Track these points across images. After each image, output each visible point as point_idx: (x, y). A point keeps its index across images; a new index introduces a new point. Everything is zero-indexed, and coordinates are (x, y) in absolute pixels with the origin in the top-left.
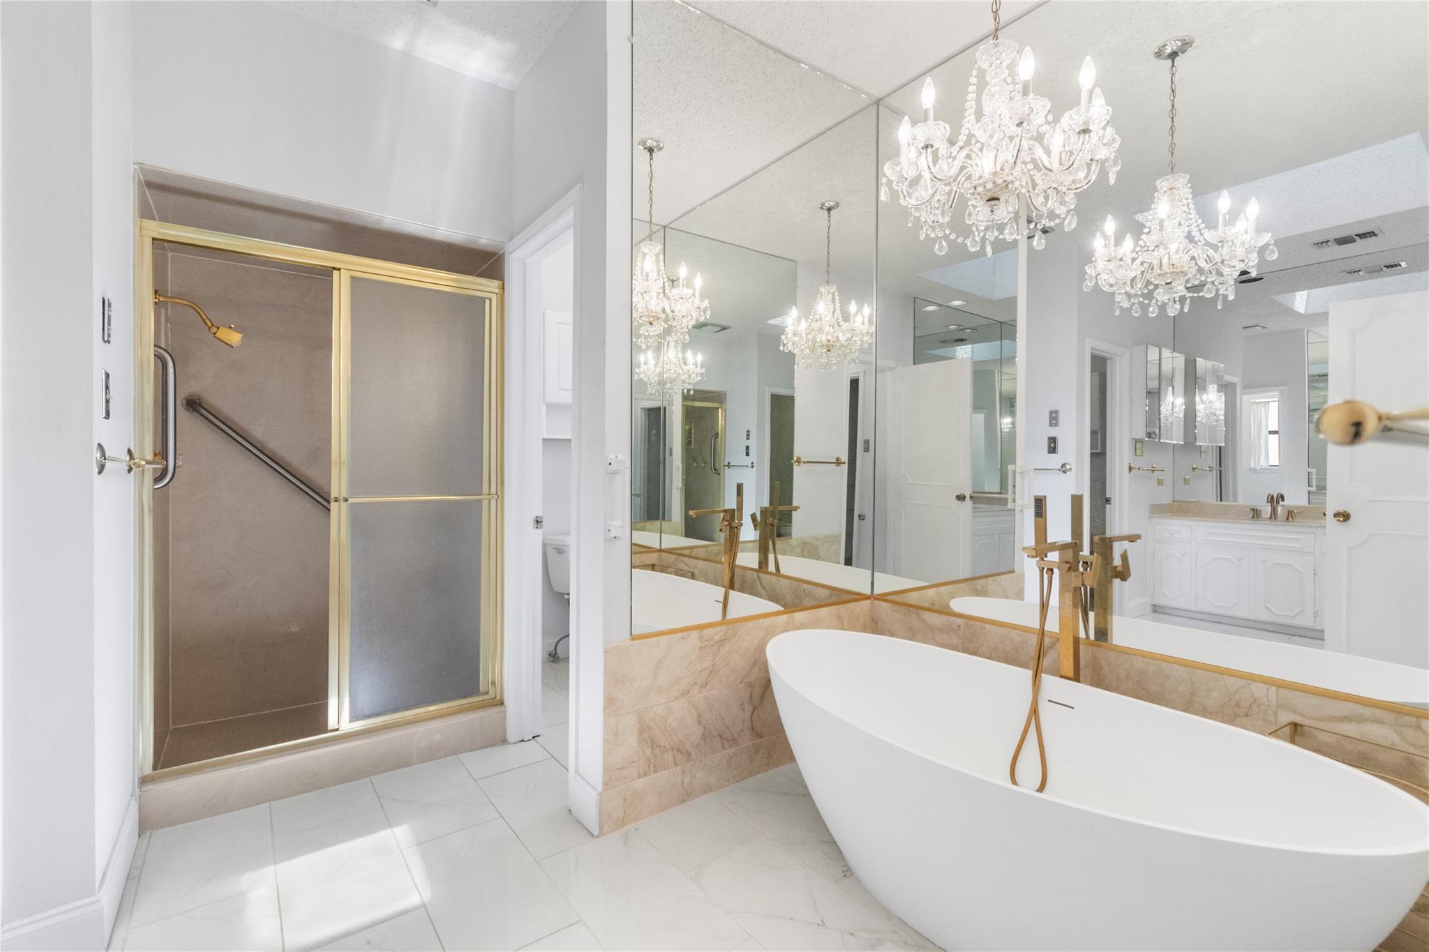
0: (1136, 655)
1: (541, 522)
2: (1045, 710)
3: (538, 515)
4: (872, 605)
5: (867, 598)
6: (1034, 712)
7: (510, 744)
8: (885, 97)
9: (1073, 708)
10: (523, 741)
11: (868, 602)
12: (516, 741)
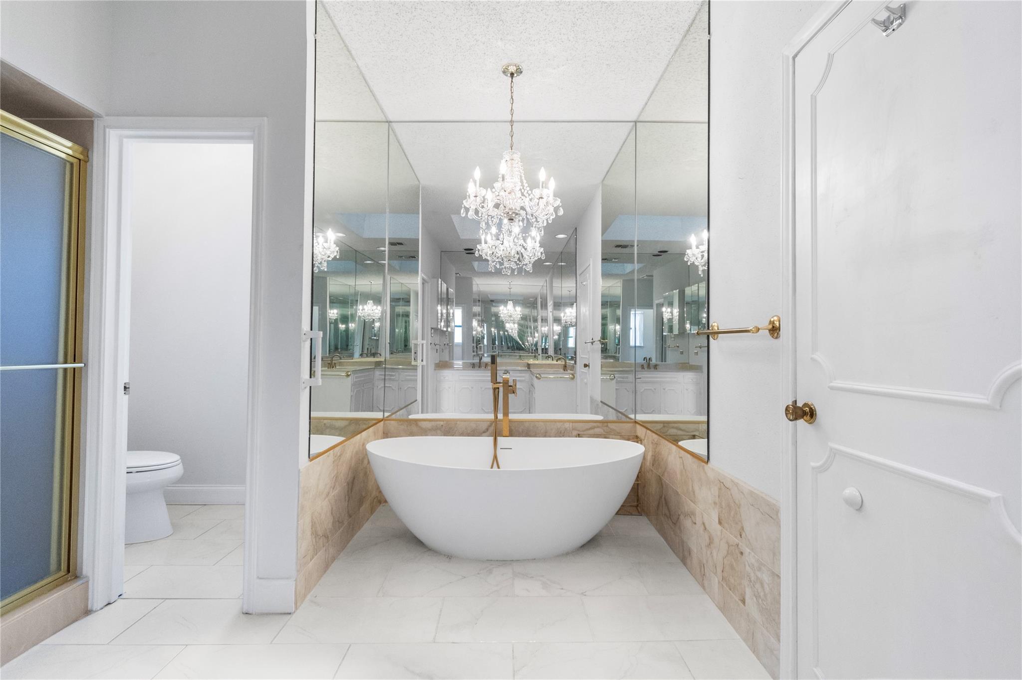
0: (526, 422)
1: (129, 388)
2: (500, 453)
3: (126, 382)
4: (384, 424)
5: (382, 420)
6: (495, 457)
7: (96, 611)
8: (394, 122)
9: (511, 449)
10: (109, 604)
11: (382, 422)
12: (102, 606)
